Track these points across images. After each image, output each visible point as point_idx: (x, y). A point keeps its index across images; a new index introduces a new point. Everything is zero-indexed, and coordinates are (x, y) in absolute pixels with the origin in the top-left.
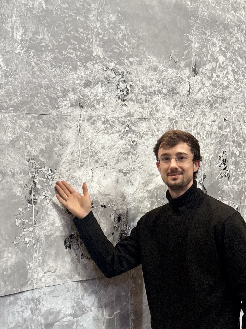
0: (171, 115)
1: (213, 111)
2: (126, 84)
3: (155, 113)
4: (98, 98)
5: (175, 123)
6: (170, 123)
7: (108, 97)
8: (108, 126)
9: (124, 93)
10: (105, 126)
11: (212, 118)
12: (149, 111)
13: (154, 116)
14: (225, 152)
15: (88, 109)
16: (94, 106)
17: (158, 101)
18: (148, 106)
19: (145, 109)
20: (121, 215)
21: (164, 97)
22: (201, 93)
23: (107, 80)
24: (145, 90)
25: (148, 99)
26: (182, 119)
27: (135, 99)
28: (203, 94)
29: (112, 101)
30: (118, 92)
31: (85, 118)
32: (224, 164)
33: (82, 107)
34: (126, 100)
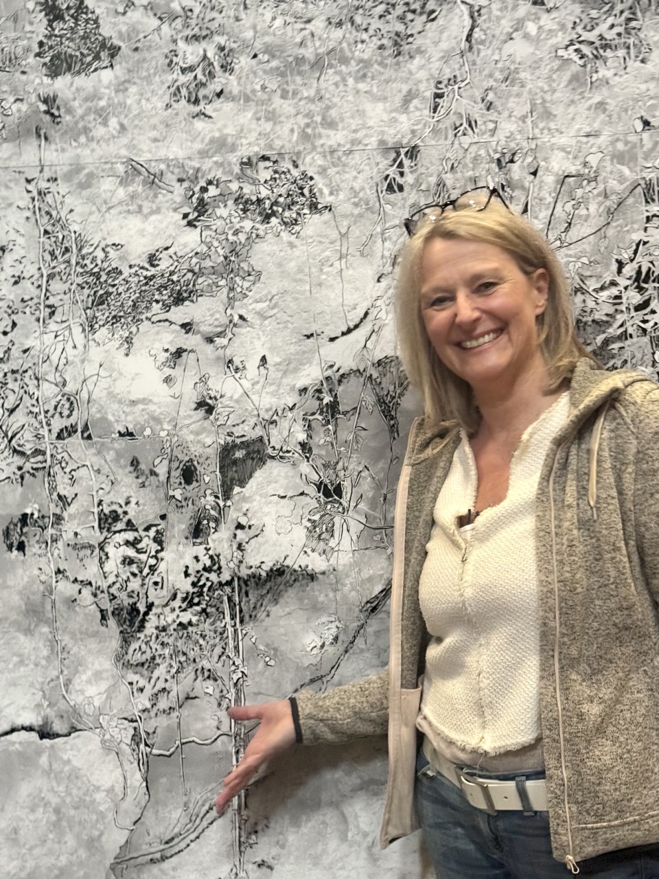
0: (392, 131)
1: (590, 98)
2: (204, 44)
3: (323, 131)
4: (102, 103)
5: (411, 158)
6: (386, 162)
7: (137, 97)
8: (140, 189)
9: (195, 77)
10: (131, 189)
11: (581, 125)
12: (296, 127)
13: (319, 142)
14: (645, 243)
15: (65, 142)
16: (86, 130)
17: (332, 88)
18: (293, 111)
19: (281, 122)
20: (195, 463)
21: (358, 71)
22: (526, 36)
23: (129, 40)
24: (279, 58)
25: (291, 88)
26: (442, 141)
27: (240, 92)
28: (535, 41)
29: (149, 106)
30: (175, 76)
31: (56, 172)
32: (640, 289)
33: (46, 139)
34: (205, 97)
